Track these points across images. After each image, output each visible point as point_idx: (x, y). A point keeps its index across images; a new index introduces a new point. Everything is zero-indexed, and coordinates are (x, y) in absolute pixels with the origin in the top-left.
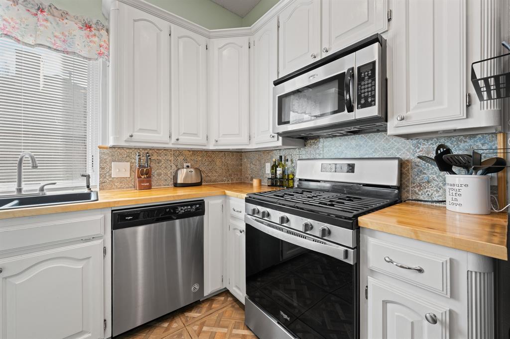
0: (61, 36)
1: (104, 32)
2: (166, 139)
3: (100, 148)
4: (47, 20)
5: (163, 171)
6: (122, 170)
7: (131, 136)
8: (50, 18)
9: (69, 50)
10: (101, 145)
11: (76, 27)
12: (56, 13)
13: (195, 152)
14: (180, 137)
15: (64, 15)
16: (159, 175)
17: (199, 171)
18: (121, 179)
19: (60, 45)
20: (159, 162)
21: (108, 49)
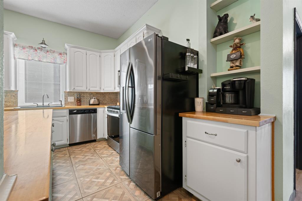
0: (53, 58)
1: (65, 55)
2: (85, 89)
3: (64, 92)
4: (49, 54)
5: (85, 100)
6: (71, 99)
7: (74, 88)
8: (50, 53)
9: (55, 62)
10: (65, 91)
11: (57, 55)
12: (52, 52)
13: (97, 93)
14: (90, 88)
15: (54, 52)
16: (84, 101)
17: (98, 100)
18: (71, 103)
19: (53, 61)
20: (84, 96)
21: (67, 60)
